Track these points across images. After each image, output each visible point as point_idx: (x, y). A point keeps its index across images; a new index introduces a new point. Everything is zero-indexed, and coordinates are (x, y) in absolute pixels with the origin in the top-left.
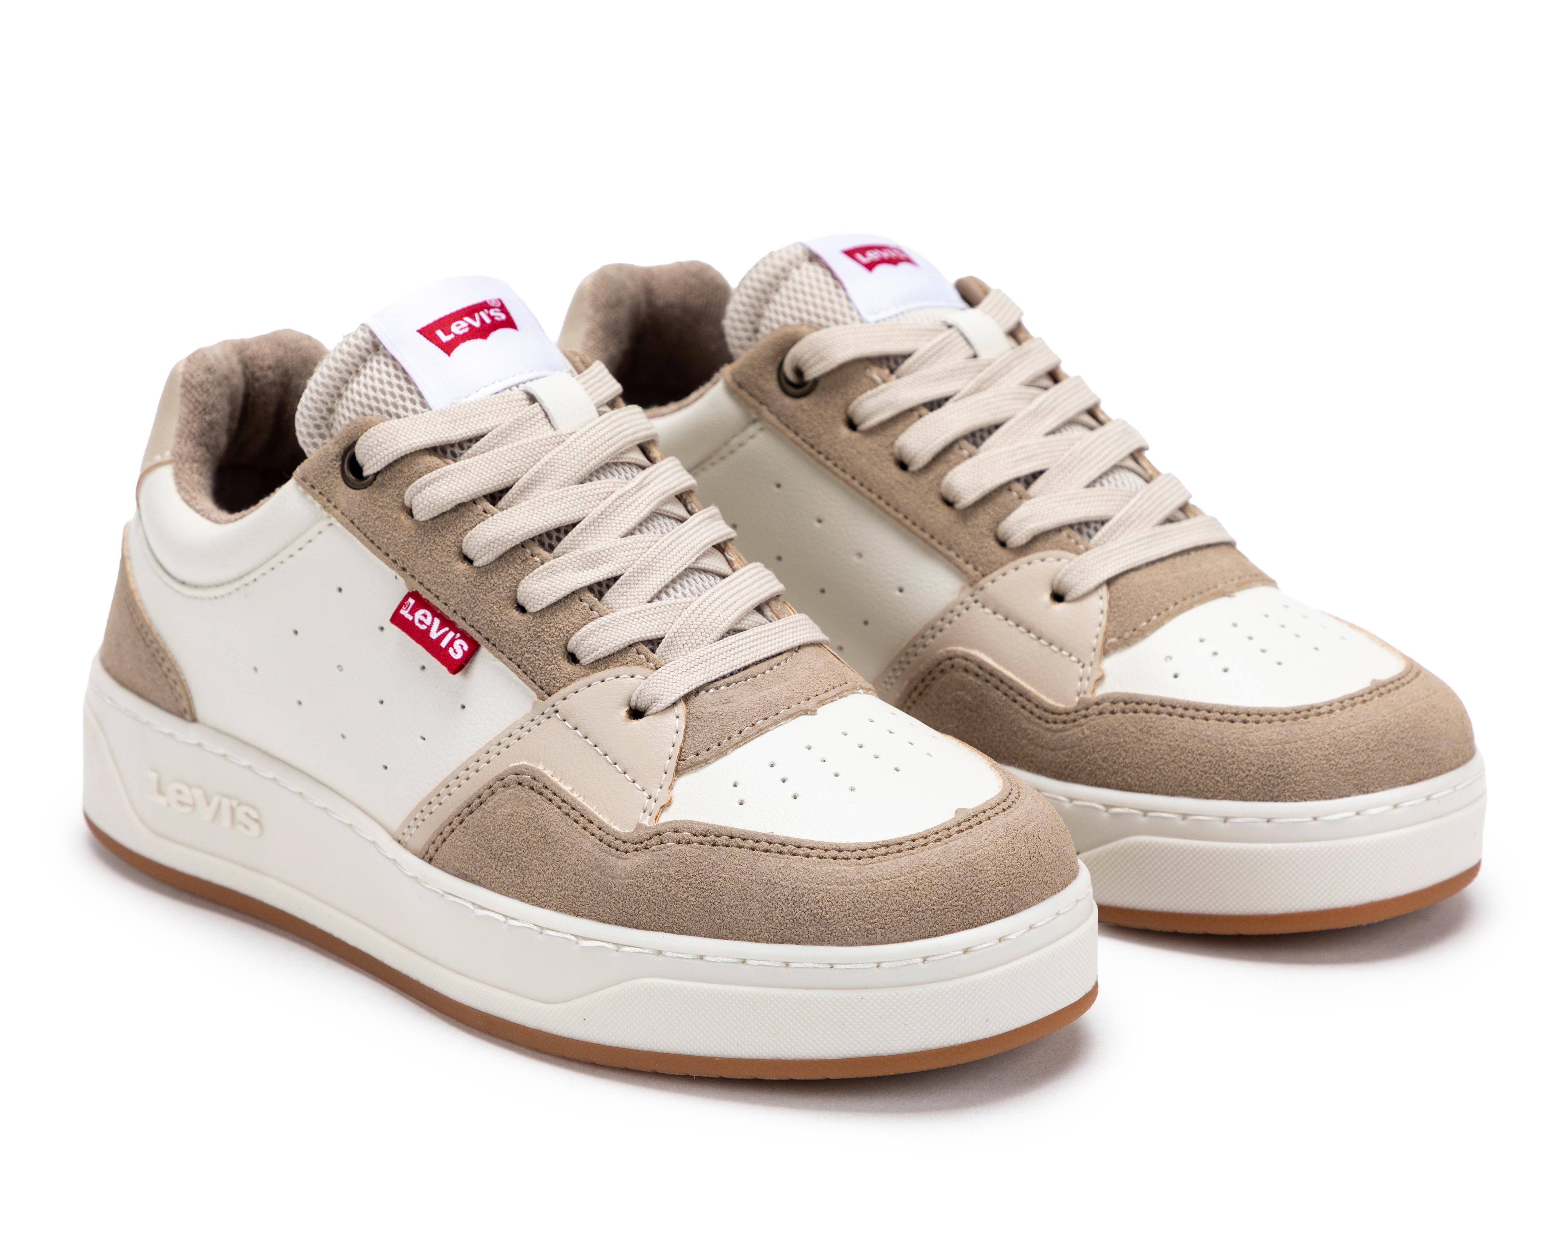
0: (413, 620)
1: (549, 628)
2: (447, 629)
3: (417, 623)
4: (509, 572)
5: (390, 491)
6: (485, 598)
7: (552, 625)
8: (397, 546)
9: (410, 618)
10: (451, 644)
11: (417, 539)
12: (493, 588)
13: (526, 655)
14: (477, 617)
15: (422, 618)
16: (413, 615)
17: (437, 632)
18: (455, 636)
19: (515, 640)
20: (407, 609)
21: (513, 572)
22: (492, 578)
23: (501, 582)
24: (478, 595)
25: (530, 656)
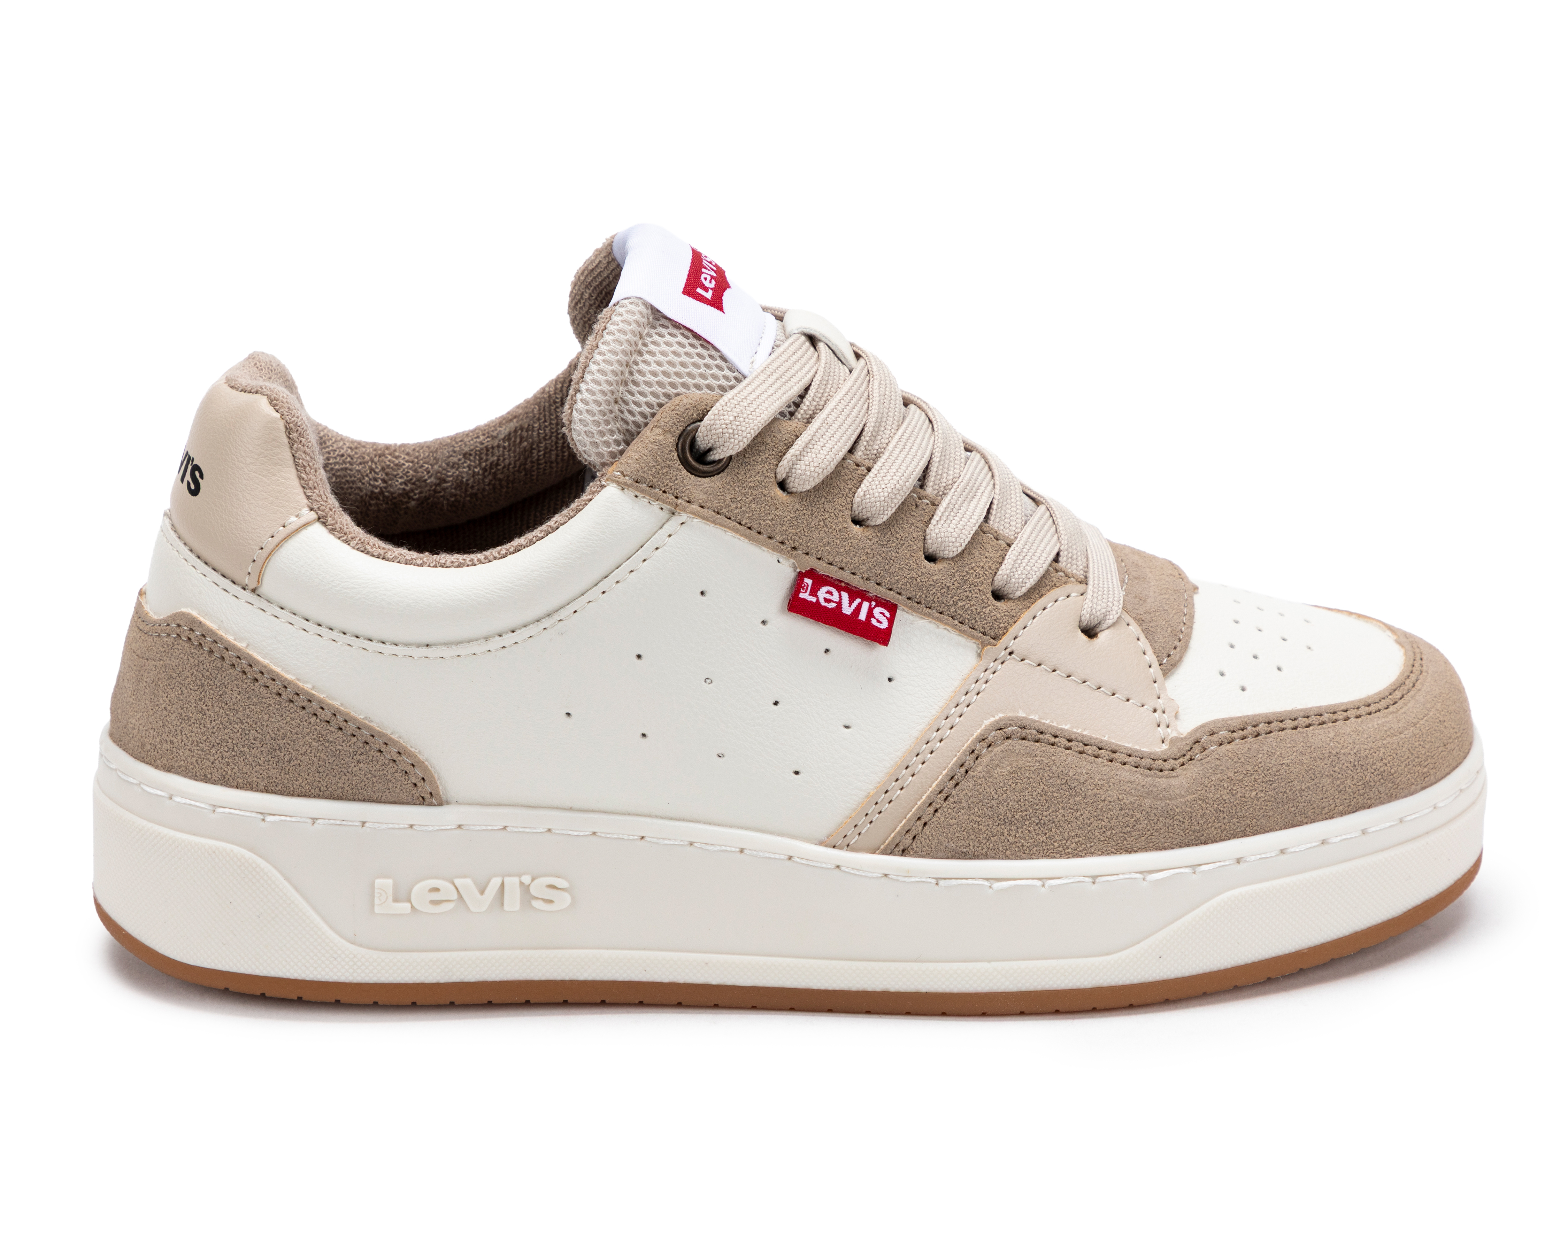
0: (818, 601)
1: (972, 568)
2: (858, 600)
3: (823, 603)
4: (910, 522)
5: (758, 468)
6: (898, 555)
7: (973, 565)
8: (782, 525)
9: (814, 600)
10: (870, 614)
11: (804, 511)
12: (902, 542)
13: (960, 604)
14: (896, 578)
15: (828, 596)
16: (816, 596)
17: (850, 606)
18: (870, 605)
19: (943, 591)
20: (806, 592)
21: (914, 521)
22: (897, 532)
23: (907, 535)
24: (890, 554)
25: (964, 603)
